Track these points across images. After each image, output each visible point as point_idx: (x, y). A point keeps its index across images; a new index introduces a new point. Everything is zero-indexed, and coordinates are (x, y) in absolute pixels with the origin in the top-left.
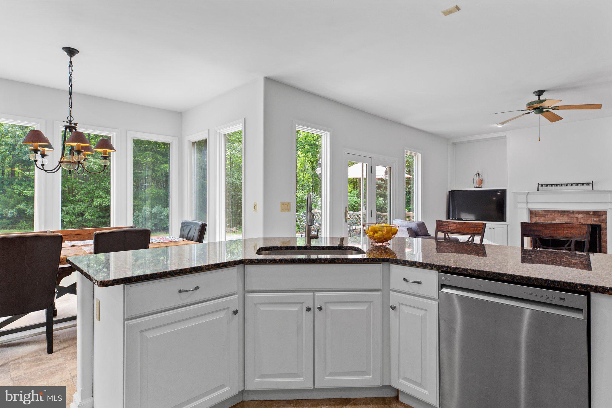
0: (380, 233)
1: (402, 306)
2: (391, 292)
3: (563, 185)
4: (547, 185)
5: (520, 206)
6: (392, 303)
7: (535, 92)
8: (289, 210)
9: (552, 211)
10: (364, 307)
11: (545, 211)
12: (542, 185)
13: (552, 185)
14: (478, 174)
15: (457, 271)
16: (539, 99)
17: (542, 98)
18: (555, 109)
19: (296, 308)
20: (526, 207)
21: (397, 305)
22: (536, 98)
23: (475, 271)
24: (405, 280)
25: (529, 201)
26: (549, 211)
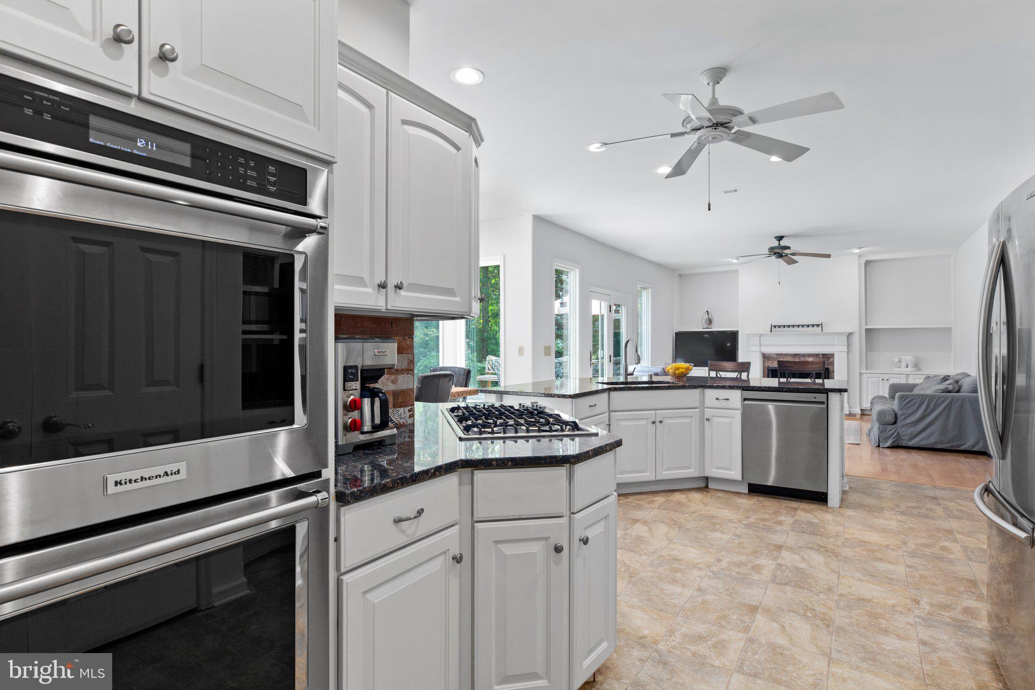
0: (681, 370)
1: (714, 418)
2: (705, 409)
3: (795, 327)
4: (780, 327)
5: (753, 349)
6: (706, 416)
7: (776, 237)
8: (550, 354)
9: (784, 354)
10: (688, 420)
11: (777, 354)
12: (775, 327)
13: (784, 326)
14: (707, 312)
15: (755, 388)
16: (779, 244)
17: (783, 243)
18: (793, 255)
19: (644, 422)
20: (759, 350)
21: (710, 418)
22: (776, 244)
23: (766, 387)
24: (717, 399)
25: (762, 343)
26: (782, 354)
